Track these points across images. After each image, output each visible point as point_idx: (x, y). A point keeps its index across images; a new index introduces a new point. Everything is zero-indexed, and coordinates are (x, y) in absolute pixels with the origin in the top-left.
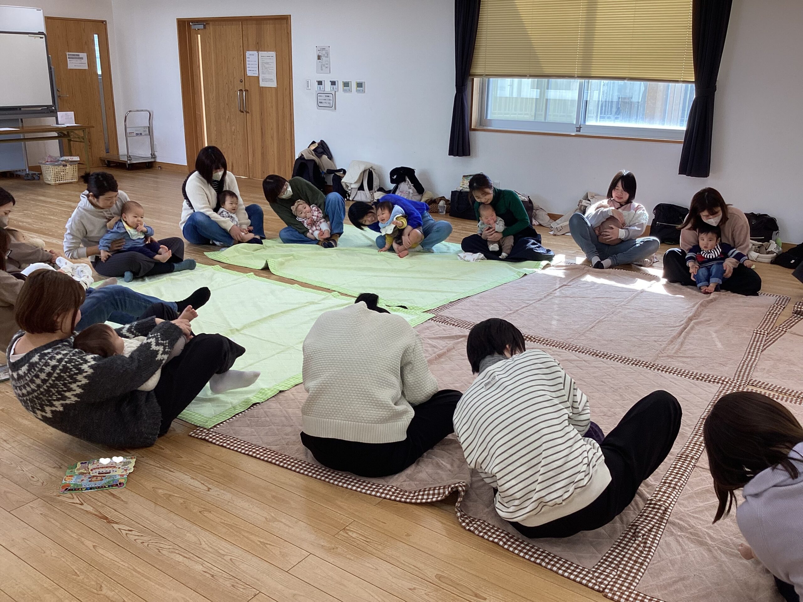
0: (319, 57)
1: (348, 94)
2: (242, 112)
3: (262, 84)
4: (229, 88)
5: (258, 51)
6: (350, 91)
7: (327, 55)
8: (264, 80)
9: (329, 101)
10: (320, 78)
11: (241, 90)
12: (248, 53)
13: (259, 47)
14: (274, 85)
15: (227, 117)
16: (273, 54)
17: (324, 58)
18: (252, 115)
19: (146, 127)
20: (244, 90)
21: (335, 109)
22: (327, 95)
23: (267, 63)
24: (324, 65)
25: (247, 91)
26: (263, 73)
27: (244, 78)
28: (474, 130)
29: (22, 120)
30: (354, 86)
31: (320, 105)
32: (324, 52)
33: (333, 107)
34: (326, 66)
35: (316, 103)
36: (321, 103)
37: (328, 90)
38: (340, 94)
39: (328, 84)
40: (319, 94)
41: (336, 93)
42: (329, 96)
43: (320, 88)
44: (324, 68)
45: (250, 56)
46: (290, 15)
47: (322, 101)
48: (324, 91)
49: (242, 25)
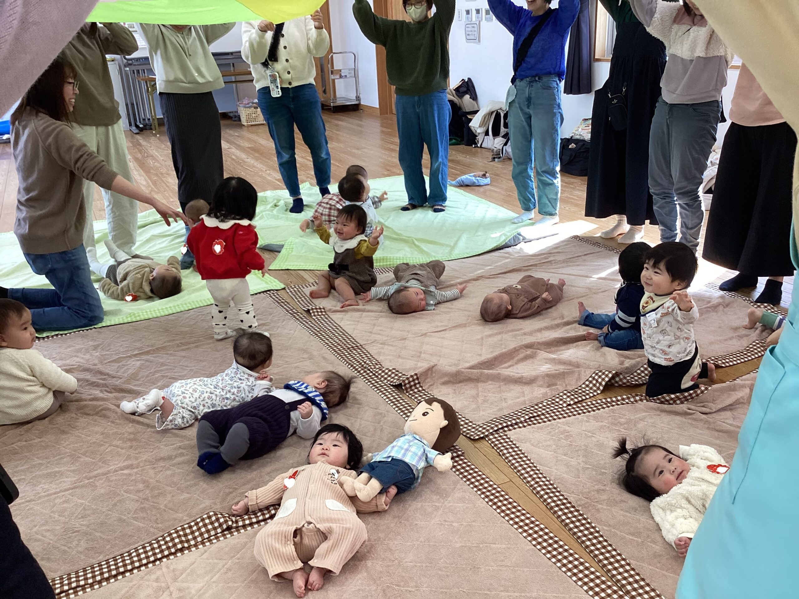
1: (490, 23)
6: (491, 20)
9: (473, 33)
10: (468, 6)
19: (352, 69)
21: (479, 41)
28: (598, 60)
29: (233, 64)
31: (468, 37)
33: (478, 39)
35: (464, 35)
36: (468, 35)
37: (474, 19)
38: (484, 23)
39: (474, 12)
40: (467, 26)
41: (481, 23)
42: (474, 27)
43: (468, 18)
47: (470, 33)
48: (471, 21)
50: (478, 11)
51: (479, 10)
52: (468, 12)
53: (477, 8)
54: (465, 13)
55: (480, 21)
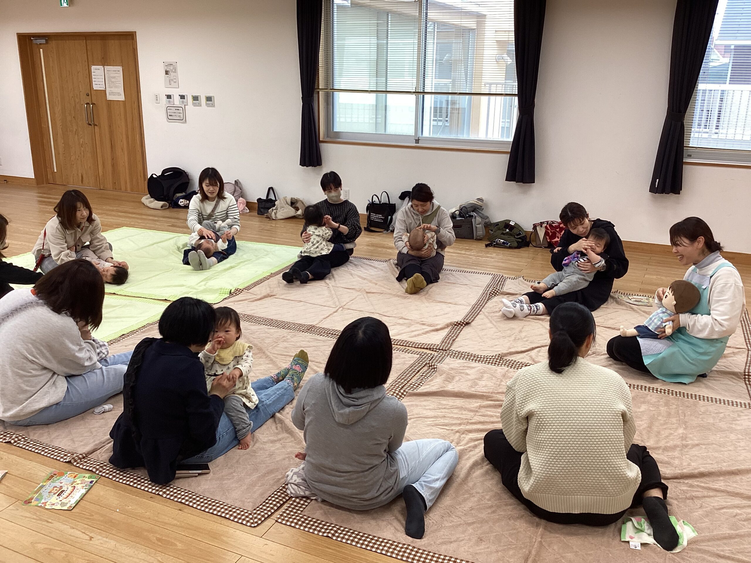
0: (167, 73)
1: (197, 108)
2: (90, 125)
3: (110, 97)
4: (75, 101)
5: (104, 65)
6: (200, 105)
8: (112, 93)
9: (179, 114)
10: (169, 92)
11: (87, 104)
12: (93, 68)
13: (105, 62)
14: (122, 98)
15: (75, 130)
16: (120, 68)
17: (172, 74)
18: (100, 128)
20: (90, 103)
21: (186, 122)
22: (177, 108)
23: (114, 77)
24: (172, 80)
25: (94, 104)
26: (110, 87)
27: (90, 92)
28: (323, 142)
30: (203, 100)
31: (170, 117)
32: (172, 68)
33: (183, 120)
34: (175, 80)
35: (165, 116)
37: (177, 103)
38: (190, 108)
39: (177, 98)
40: (168, 108)
41: (186, 107)
42: (178, 110)
43: (169, 102)
44: (172, 82)
45: (95, 71)
46: (135, 32)
47: (172, 114)
48: (174, 104)
49: (86, 40)
50: (182, 97)
51: (184, 96)
52: (169, 97)
53: (181, 94)
54: (165, 97)
55: (185, 105)
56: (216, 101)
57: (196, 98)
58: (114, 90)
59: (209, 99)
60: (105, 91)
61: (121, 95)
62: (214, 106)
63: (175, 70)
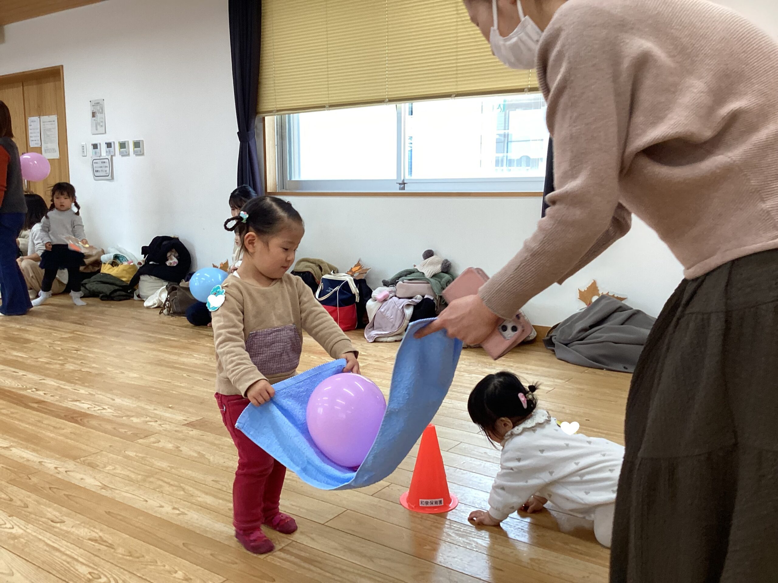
0: (94, 114)
1: (125, 158)
3: (45, 156)
5: (39, 116)
6: (128, 154)
7: (102, 112)
8: (47, 150)
9: (104, 169)
10: (97, 139)
12: (30, 120)
13: (40, 111)
14: (56, 155)
16: (54, 118)
17: (98, 115)
21: (112, 178)
23: (50, 130)
24: (99, 124)
26: (45, 143)
30: (131, 147)
31: (97, 174)
32: (98, 107)
33: (110, 176)
34: (101, 124)
35: (91, 172)
36: (97, 171)
37: (104, 154)
38: (118, 160)
39: (104, 147)
40: (94, 161)
41: (114, 158)
42: (104, 162)
43: (96, 153)
44: (99, 127)
45: (32, 124)
46: (62, 66)
47: (99, 169)
48: (101, 156)
49: (23, 86)
50: (109, 145)
51: (110, 144)
52: (95, 146)
53: (108, 141)
54: (91, 147)
55: (112, 156)
56: (146, 147)
57: (123, 145)
58: (50, 146)
59: (137, 144)
60: (41, 148)
61: (56, 151)
62: (143, 154)
63: (102, 110)
